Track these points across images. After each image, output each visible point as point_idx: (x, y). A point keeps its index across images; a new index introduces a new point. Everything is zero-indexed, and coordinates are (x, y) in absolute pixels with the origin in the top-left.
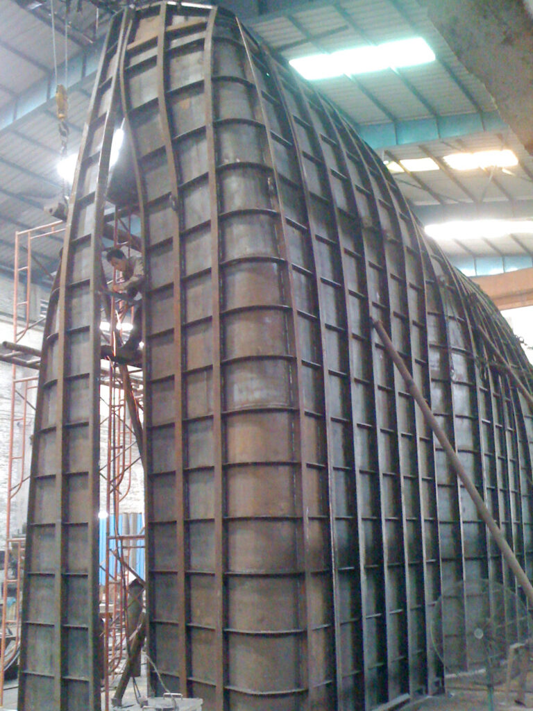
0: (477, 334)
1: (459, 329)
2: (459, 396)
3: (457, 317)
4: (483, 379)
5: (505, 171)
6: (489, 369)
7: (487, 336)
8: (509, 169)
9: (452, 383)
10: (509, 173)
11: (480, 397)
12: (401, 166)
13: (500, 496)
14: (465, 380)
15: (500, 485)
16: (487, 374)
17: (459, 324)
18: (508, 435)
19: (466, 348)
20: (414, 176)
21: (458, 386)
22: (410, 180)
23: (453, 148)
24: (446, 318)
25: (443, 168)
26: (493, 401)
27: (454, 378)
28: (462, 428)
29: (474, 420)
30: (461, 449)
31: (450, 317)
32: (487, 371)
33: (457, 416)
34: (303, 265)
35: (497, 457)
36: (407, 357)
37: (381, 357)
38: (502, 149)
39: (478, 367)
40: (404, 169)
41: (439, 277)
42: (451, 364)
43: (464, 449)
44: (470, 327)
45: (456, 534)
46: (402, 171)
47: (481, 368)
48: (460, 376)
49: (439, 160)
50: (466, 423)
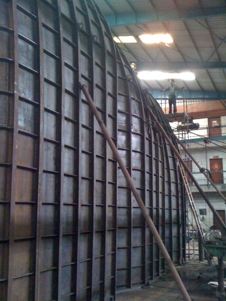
0: (147, 110)
1: (137, 105)
2: (135, 140)
3: (136, 98)
4: (149, 134)
5: (166, 45)
6: (152, 129)
7: (151, 111)
8: (169, 45)
9: (131, 133)
10: (168, 46)
11: (147, 143)
12: (119, 39)
13: (154, 195)
14: (139, 132)
15: (154, 189)
16: (151, 131)
17: (137, 103)
18: (160, 164)
19: (140, 116)
20: (125, 45)
21: (134, 135)
22: (123, 47)
23: (144, 31)
24: (130, 98)
25: (138, 42)
26: (153, 145)
27: (132, 130)
28: (135, 157)
29: (142, 153)
30: (134, 168)
31: (132, 98)
32: (151, 130)
33: (133, 151)
34: (32, 39)
35: (153, 174)
36: (104, 112)
37: (87, 109)
38: (165, 33)
39: (146, 126)
40: (121, 41)
41: (128, 76)
42: (131, 123)
43: (136, 169)
44: (143, 105)
45: (129, 214)
46: (120, 42)
47: (147, 127)
48: (136, 130)
49: (137, 37)
50: (138, 155)
